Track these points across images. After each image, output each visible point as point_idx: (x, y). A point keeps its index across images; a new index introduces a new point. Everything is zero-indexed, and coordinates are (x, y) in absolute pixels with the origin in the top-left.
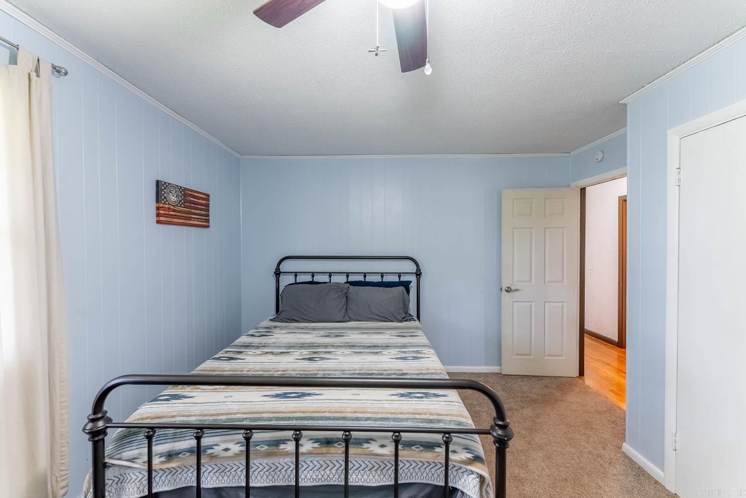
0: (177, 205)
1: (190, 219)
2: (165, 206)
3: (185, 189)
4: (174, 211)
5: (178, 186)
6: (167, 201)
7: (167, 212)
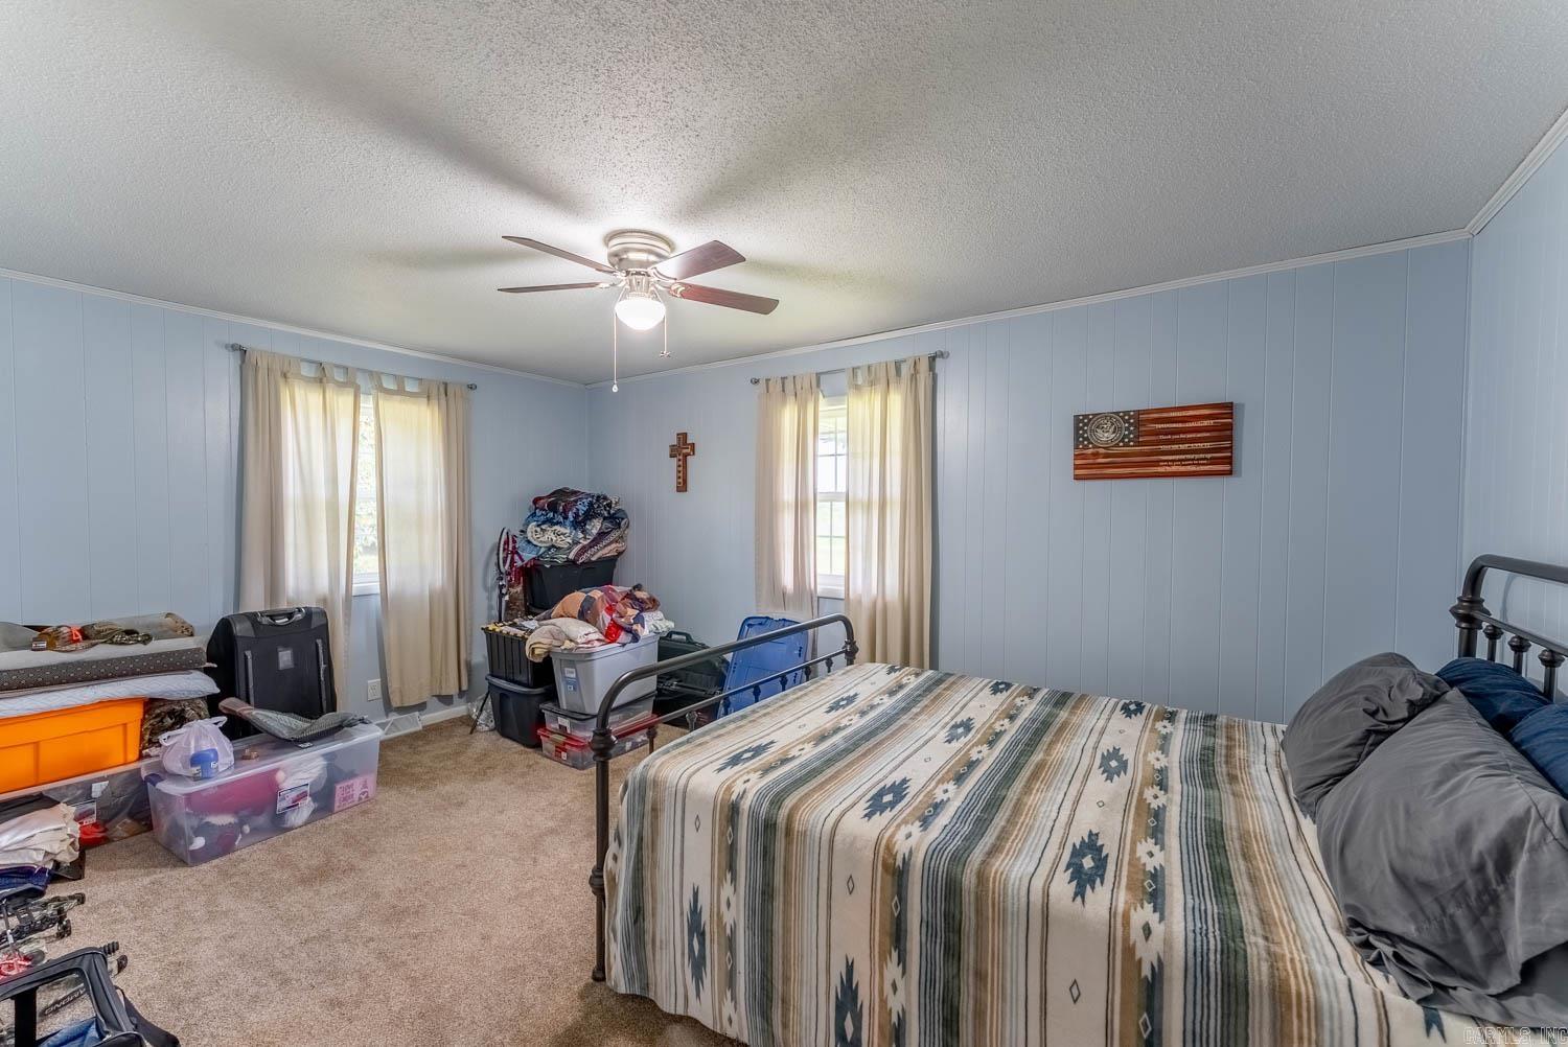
0: (1117, 445)
1: (1156, 463)
2: (1085, 452)
3: (1139, 412)
4: (1106, 456)
5: (1117, 413)
6: (1090, 443)
7: (1091, 461)
